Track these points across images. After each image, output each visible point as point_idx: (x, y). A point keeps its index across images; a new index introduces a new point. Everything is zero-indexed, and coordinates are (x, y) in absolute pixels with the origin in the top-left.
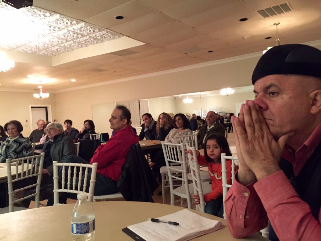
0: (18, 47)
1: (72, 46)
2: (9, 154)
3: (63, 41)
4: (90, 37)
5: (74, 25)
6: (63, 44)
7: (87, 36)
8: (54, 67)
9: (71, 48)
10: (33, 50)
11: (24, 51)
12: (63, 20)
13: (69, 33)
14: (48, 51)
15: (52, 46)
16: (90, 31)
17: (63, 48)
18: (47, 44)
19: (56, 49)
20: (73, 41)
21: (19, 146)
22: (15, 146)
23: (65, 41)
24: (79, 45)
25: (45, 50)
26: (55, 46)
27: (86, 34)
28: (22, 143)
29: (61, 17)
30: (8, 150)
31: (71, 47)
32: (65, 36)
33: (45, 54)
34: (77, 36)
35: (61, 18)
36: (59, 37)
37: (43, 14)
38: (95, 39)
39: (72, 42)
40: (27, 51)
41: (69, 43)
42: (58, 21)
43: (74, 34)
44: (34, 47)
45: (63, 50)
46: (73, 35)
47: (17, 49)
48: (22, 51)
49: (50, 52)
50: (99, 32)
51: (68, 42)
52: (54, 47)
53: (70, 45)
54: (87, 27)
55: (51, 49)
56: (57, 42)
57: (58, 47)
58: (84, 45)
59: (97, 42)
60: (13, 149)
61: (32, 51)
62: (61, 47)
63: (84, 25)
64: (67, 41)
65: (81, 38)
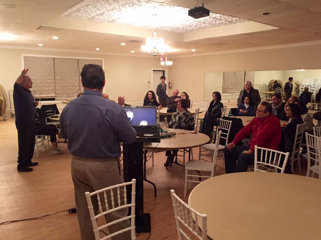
6: (200, 26)
8: (185, 42)
9: (204, 28)
10: (173, 30)
11: (166, 30)
15: (191, 27)
17: (197, 28)
22: (184, 117)
24: (213, 26)
25: (182, 30)
27: (224, 19)
38: (229, 22)
39: (208, 24)
43: (214, 19)
49: (185, 31)
55: (188, 29)
57: (194, 28)
58: (217, 26)
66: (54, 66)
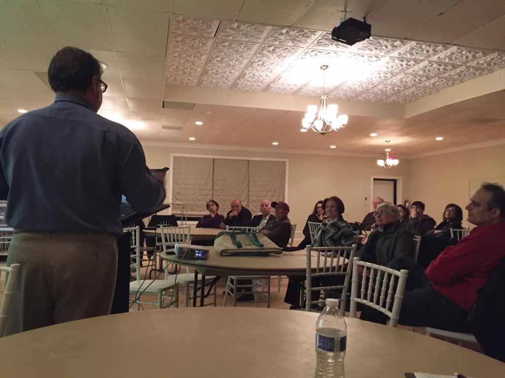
0: (359, 95)
1: (437, 85)
2: (324, 242)
3: (421, 79)
4: (467, 67)
5: (439, 52)
6: (423, 84)
7: (461, 66)
8: (407, 119)
9: (435, 89)
10: (378, 97)
11: (366, 99)
12: (421, 47)
13: (431, 66)
14: (400, 96)
15: (406, 87)
16: (467, 57)
17: (422, 90)
18: (398, 87)
19: (412, 92)
20: (439, 77)
21: (338, 232)
22: (332, 231)
23: (426, 79)
24: (449, 81)
25: (395, 96)
26: (410, 87)
27: (460, 63)
28: (341, 229)
29: (417, 44)
30: (324, 236)
31: (435, 87)
32: (424, 71)
33: (394, 101)
34: (444, 69)
35: (418, 46)
36: (416, 74)
37: (391, 44)
38: (476, 69)
39: (436, 79)
40: (369, 99)
41: (432, 81)
42: (414, 50)
43: (440, 65)
44: (380, 92)
45: (421, 92)
46: (438, 67)
47: (356, 98)
48: (363, 100)
49: (402, 98)
50: (484, 56)
51: (430, 79)
52: (408, 90)
53: (434, 84)
54: (462, 51)
55: (404, 93)
56: (413, 81)
57: (414, 90)
58: (458, 82)
59: (481, 74)
60: (329, 235)
61: (376, 98)
62: (419, 89)
63: (456, 49)
64: (428, 78)
65: (451, 70)
66: (213, 170)
